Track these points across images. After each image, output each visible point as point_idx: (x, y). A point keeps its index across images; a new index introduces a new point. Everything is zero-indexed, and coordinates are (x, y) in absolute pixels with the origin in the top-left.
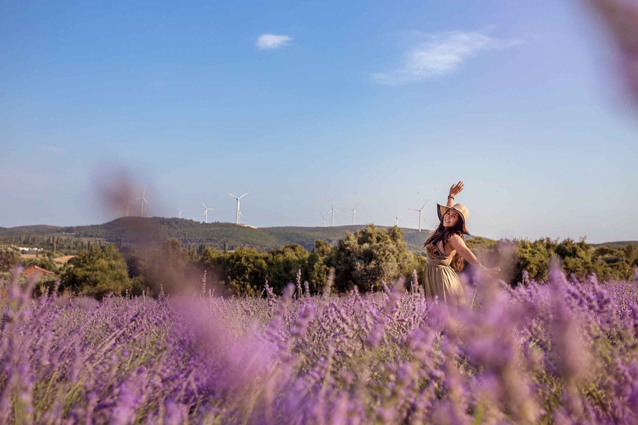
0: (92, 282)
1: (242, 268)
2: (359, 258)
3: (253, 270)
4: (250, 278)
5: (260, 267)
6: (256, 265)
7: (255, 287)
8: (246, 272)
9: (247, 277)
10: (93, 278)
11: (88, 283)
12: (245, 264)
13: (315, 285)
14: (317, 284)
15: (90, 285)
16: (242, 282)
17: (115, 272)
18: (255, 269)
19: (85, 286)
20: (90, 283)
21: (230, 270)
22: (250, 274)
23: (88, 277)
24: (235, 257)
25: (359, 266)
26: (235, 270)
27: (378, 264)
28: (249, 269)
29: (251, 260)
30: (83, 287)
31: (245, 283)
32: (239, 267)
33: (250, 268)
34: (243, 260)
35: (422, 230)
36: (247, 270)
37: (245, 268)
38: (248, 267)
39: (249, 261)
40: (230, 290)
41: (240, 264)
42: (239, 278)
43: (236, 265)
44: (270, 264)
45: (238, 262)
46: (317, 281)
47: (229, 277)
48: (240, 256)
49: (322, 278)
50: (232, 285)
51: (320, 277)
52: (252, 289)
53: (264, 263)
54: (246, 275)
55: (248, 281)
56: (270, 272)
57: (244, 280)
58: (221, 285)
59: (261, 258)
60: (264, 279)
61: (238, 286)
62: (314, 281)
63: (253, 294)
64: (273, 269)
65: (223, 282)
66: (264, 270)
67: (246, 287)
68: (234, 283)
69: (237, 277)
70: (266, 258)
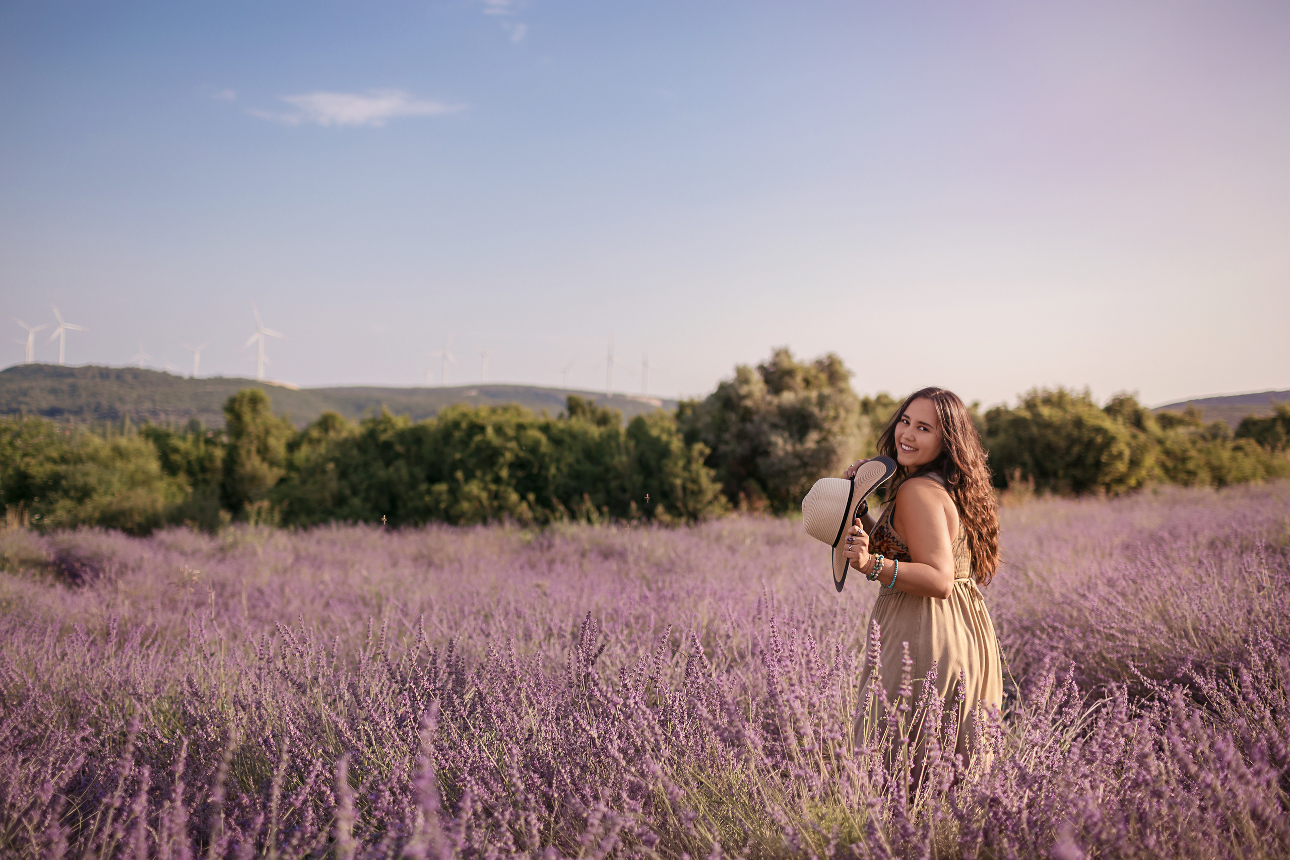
0: (76, 489)
1: (490, 452)
2: (775, 426)
3: (517, 457)
4: (511, 476)
5: (534, 449)
6: (523, 444)
7: (531, 497)
8: (501, 460)
9: (504, 473)
10: (80, 480)
11: (66, 493)
12: (496, 441)
13: (679, 493)
14: (684, 488)
15: (72, 498)
16: (493, 487)
17: (131, 467)
18: (521, 454)
19: (57, 501)
20: (72, 493)
21: (458, 456)
22: (512, 466)
23: (65, 477)
25: (781, 444)
26: (470, 456)
27: (825, 439)
28: (508, 455)
29: (511, 432)
30: (51, 503)
31: (502, 488)
32: (479, 449)
33: (511, 450)
34: (490, 431)
36: (503, 455)
37: (496, 453)
38: (506, 449)
39: (505, 434)
40: (465, 505)
41: (483, 441)
42: (484, 474)
43: (473, 446)
44: (557, 441)
45: (478, 438)
46: (685, 480)
47: (459, 475)
48: (480, 421)
49: (694, 475)
50: (470, 493)
51: (690, 471)
52: (524, 505)
53: (543, 439)
54: (501, 468)
55: (508, 484)
56: (558, 461)
57: (497, 480)
58: (440, 494)
59: (532, 426)
60: (546, 479)
61: (484, 495)
62: (678, 482)
63: (528, 515)
64: (566, 453)
65: (442, 487)
66: (544, 455)
67: (505, 499)
68: (474, 488)
69: (479, 473)
70: (545, 428)
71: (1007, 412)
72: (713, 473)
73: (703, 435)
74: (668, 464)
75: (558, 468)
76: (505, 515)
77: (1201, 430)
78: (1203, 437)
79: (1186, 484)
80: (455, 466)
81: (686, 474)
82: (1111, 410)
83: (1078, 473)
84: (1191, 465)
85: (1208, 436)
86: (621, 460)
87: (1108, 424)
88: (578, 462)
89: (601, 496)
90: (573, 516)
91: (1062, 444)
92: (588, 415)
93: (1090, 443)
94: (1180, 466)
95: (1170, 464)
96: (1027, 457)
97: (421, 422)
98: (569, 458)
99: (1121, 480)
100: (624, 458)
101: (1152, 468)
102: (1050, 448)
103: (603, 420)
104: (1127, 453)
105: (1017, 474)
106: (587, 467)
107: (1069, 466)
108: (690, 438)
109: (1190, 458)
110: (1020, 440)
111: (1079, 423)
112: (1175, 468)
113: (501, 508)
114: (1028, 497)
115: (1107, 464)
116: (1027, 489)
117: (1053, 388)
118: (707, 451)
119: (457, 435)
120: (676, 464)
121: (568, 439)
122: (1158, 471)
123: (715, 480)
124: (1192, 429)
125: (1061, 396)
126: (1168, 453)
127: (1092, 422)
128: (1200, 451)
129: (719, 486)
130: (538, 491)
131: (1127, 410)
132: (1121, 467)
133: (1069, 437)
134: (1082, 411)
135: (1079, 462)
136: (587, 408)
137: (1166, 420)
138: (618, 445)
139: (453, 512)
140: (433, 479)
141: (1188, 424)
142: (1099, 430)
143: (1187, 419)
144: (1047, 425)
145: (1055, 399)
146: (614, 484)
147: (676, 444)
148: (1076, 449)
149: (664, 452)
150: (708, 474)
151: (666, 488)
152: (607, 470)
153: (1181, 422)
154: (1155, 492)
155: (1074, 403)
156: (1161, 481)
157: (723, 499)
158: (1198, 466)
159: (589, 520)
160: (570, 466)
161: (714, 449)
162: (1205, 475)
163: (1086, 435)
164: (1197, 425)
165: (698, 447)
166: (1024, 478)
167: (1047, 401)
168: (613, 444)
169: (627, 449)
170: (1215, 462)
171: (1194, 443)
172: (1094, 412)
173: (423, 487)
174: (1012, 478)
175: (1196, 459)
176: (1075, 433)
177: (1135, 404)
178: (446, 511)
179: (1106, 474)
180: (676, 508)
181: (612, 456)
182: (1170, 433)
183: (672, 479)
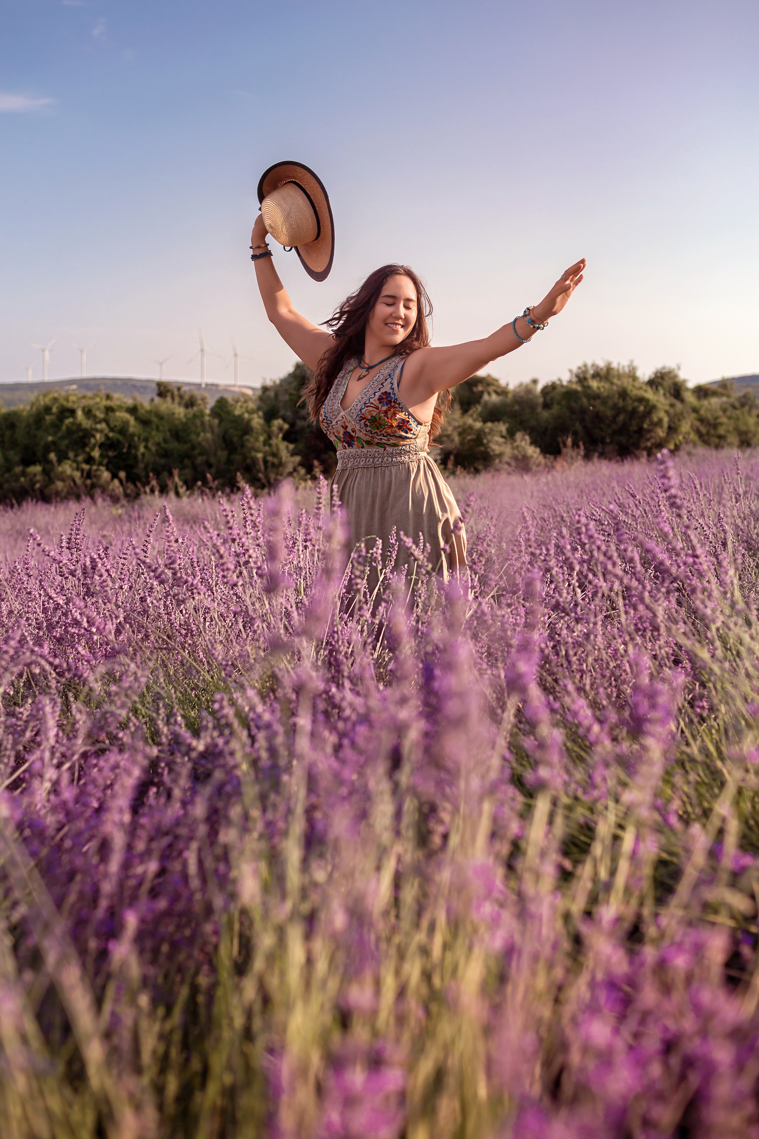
1: (81, 434)
3: (107, 437)
4: (102, 456)
5: (123, 430)
6: (112, 425)
7: (122, 474)
8: (93, 441)
9: (96, 453)
12: (86, 423)
13: (261, 465)
14: (265, 462)
16: (86, 467)
18: (111, 435)
21: (50, 438)
22: (102, 446)
24: (54, 410)
26: (62, 438)
28: (98, 436)
29: (100, 415)
31: (95, 467)
32: (70, 432)
33: (101, 431)
34: (79, 413)
35: (207, 385)
36: (94, 436)
37: (87, 434)
38: (97, 430)
39: (95, 417)
40: (59, 485)
41: (73, 424)
42: (76, 456)
43: (64, 428)
44: (144, 422)
45: (68, 421)
46: (266, 454)
47: (52, 456)
48: (70, 405)
49: (274, 449)
50: (63, 472)
51: (270, 445)
52: (116, 482)
53: (132, 421)
54: (93, 449)
55: (100, 464)
56: (146, 440)
57: (89, 460)
58: (35, 475)
59: (120, 408)
60: (135, 457)
61: (77, 474)
62: (260, 455)
63: (120, 491)
64: (154, 433)
65: (37, 469)
66: (133, 435)
67: (98, 477)
68: (67, 468)
69: (71, 455)
70: (133, 410)
71: (562, 386)
72: (291, 446)
73: (281, 413)
74: (250, 439)
75: (146, 447)
76: (98, 492)
77: (732, 400)
78: (734, 407)
79: (717, 447)
80: (47, 449)
81: (267, 448)
82: (654, 383)
83: (623, 439)
84: (721, 431)
85: (737, 404)
86: (206, 437)
87: (650, 395)
88: (165, 441)
89: (188, 472)
90: (164, 490)
91: (609, 413)
92: (177, 399)
93: (634, 412)
94: (712, 431)
95: (703, 430)
96: (578, 426)
97: (13, 408)
98: (157, 437)
99: (660, 446)
100: (209, 435)
101: (688, 433)
102: (598, 417)
103: (190, 403)
104: (666, 420)
105: (569, 441)
106: (174, 445)
107: (615, 433)
108: (270, 416)
109: (721, 424)
110: (572, 411)
111: (623, 394)
112: (708, 433)
113: (93, 486)
114: (579, 463)
115: (649, 431)
116: (578, 454)
117: (601, 364)
118: (286, 426)
119: (48, 418)
120: (257, 440)
121: (154, 419)
122: (693, 436)
123: (293, 454)
124: (724, 399)
125: (609, 369)
126: (702, 420)
127: (635, 393)
128: (730, 418)
129: (298, 459)
130: (129, 469)
131: (667, 383)
132: (661, 433)
133: (615, 406)
134: (627, 383)
135: (623, 429)
136: (176, 393)
137: (702, 392)
138: (203, 423)
139: (47, 491)
140: (27, 462)
141: (722, 395)
142: (641, 400)
143: (720, 390)
144: (596, 396)
145: (603, 373)
146: (199, 460)
147: (257, 421)
148: (621, 418)
149: (246, 429)
150: (287, 447)
151: (249, 461)
152: (193, 448)
153: (715, 394)
154: (689, 454)
155: (619, 376)
156: (695, 445)
157: (302, 471)
158: (728, 431)
159: (177, 494)
160: (158, 444)
161: (292, 425)
162: (733, 439)
163: (630, 405)
164: (728, 396)
165: (277, 422)
166: (575, 445)
167: (597, 375)
168: (198, 422)
169: (211, 427)
170: (743, 428)
171: (724, 411)
172: (637, 384)
173: (18, 469)
174: (565, 445)
175: (726, 425)
176: (621, 403)
177: (676, 376)
178: (41, 491)
179: (648, 440)
180: (259, 480)
181: (198, 435)
182: (705, 403)
183: (253, 454)
